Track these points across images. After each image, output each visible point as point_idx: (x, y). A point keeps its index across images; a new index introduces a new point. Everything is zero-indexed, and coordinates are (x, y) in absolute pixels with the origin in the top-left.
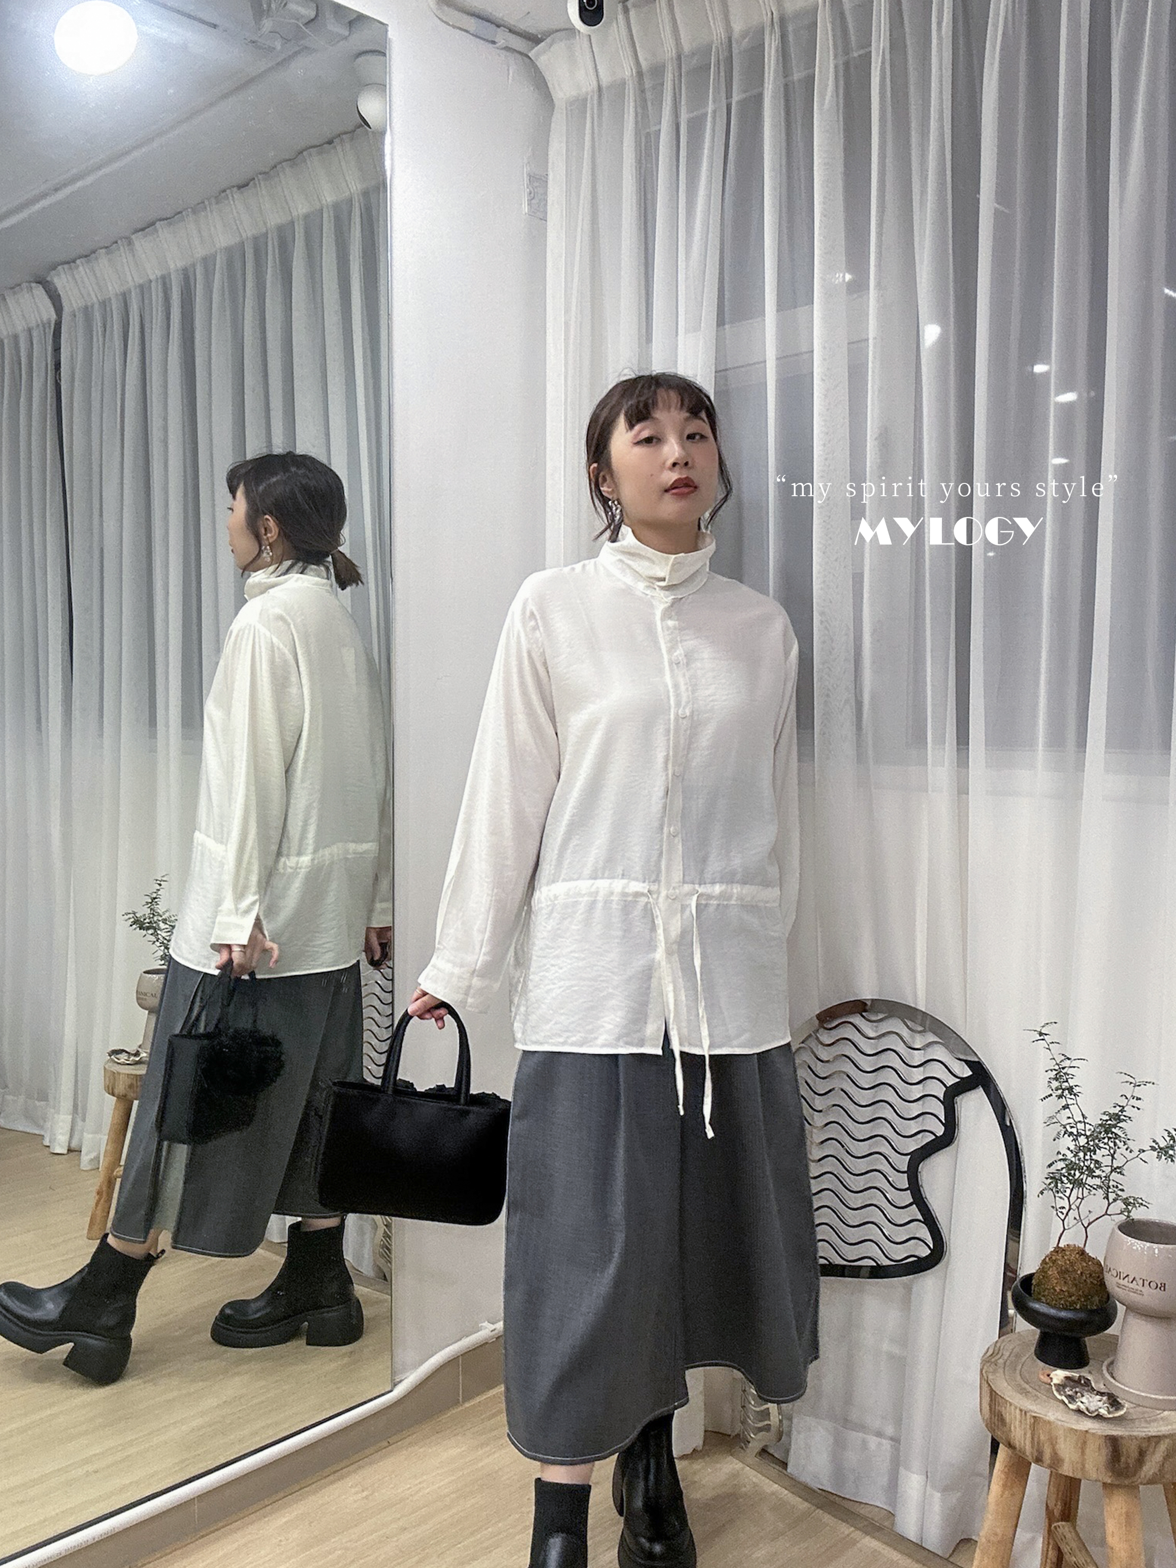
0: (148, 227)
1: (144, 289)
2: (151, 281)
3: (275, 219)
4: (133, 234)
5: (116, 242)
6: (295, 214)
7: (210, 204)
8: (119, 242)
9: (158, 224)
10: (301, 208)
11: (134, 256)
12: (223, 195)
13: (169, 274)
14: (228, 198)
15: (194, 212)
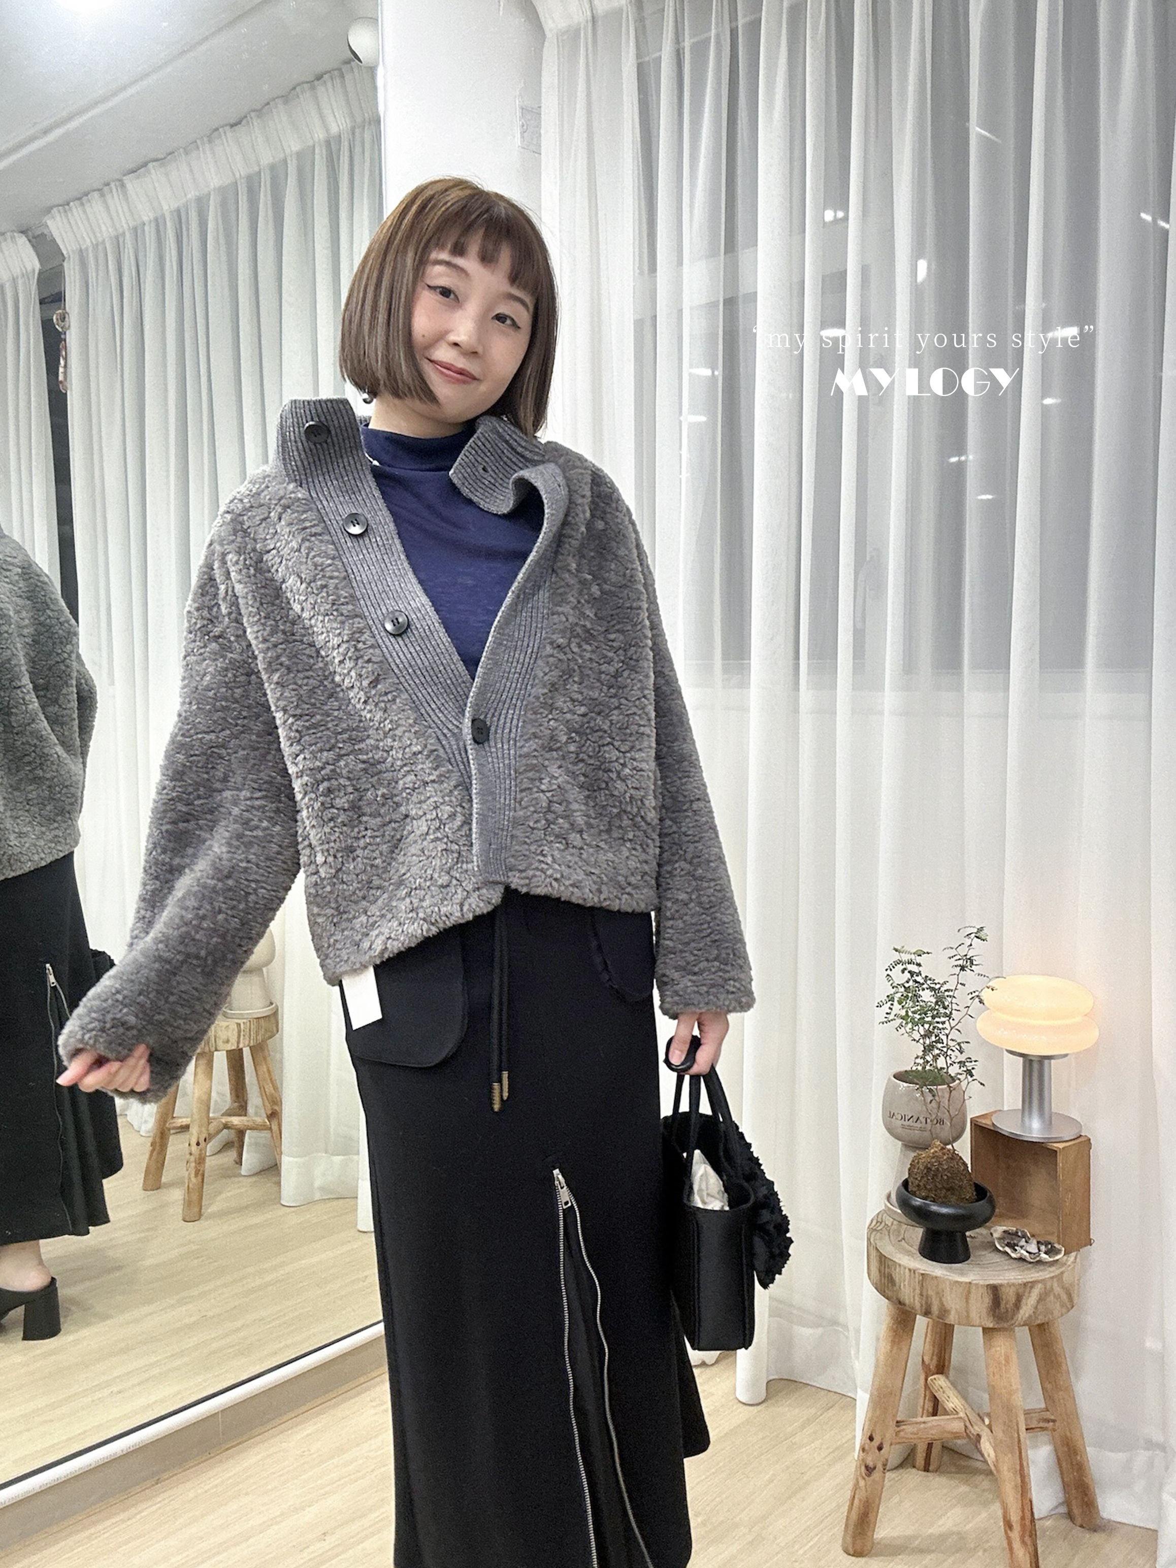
0: (138, 169)
1: (137, 232)
2: (144, 224)
3: (267, 158)
4: (125, 175)
5: (108, 184)
6: (288, 151)
7: (203, 144)
8: (112, 185)
9: (150, 165)
10: (294, 146)
11: (127, 199)
12: (216, 133)
13: (163, 216)
14: (220, 136)
15: (187, 153)
